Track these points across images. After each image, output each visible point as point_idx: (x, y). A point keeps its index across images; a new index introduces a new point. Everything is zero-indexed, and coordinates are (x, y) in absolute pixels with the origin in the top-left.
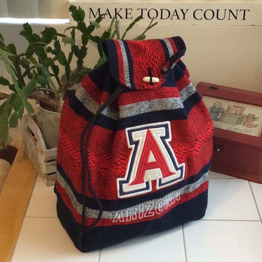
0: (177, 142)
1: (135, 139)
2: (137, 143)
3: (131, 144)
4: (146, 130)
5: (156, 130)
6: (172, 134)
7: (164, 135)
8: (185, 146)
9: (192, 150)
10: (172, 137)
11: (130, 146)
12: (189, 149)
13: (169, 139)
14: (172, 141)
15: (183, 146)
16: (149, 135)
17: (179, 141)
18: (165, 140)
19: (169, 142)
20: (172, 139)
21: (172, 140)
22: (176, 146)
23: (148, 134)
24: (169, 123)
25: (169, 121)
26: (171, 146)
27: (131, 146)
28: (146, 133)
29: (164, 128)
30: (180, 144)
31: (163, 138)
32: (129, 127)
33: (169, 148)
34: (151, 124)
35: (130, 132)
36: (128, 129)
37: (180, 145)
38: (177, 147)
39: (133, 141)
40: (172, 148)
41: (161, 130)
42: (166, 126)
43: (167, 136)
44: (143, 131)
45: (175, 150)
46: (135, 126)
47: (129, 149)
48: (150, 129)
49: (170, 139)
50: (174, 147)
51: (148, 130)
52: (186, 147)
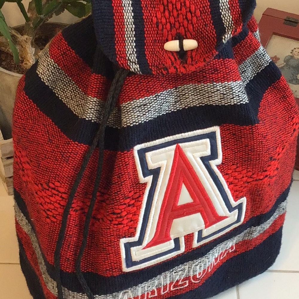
0: (233, 164)
1: (152, 165)
2: (156, 173)
3: (145, 175)
4: (174, 147)
5: (193, 146)
6: (223, 151)
7: (208, 152)
8: (247, 170)
9: (262, 177)
10: (223, 156)
11: (142, 179)
12: (255, 176)
13: (217, 160)
14: (222, 163)
15: (244, 170)
16: (180, 155)
17: (236, 162)
18: (209, 162)
19: (218, 166)
20: (223, 159)
21: (223, 161)
22: (230, 172)
23: (178, 154)
24: (217, 129)
25: (219, 125)
26: (221, 172)
27: (145, 178)
28: (173, 153)
29: (207, 141)
30: (237, 167)
31: (205, 160)
32: (139, 144)
33: (218, 176)
34: (183, 134)
35: (142, 153)
36: (137, 147)
37: (238, 170)
38: (233, 173)
39: (149, 169)
40: (223, 176)
41: (202, 144)
42: (212, 136)
43: (214, 155)
44: (167, 148)
45: (229, 178)
46: (152, 140)
47: (142, 184)
48: (180, 144)
49: (219, 160)
50: (227, 174)
51: (176, 147)
52: (250, 171)
